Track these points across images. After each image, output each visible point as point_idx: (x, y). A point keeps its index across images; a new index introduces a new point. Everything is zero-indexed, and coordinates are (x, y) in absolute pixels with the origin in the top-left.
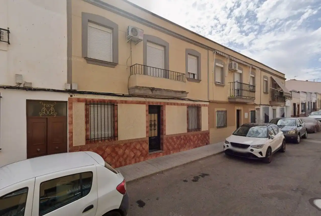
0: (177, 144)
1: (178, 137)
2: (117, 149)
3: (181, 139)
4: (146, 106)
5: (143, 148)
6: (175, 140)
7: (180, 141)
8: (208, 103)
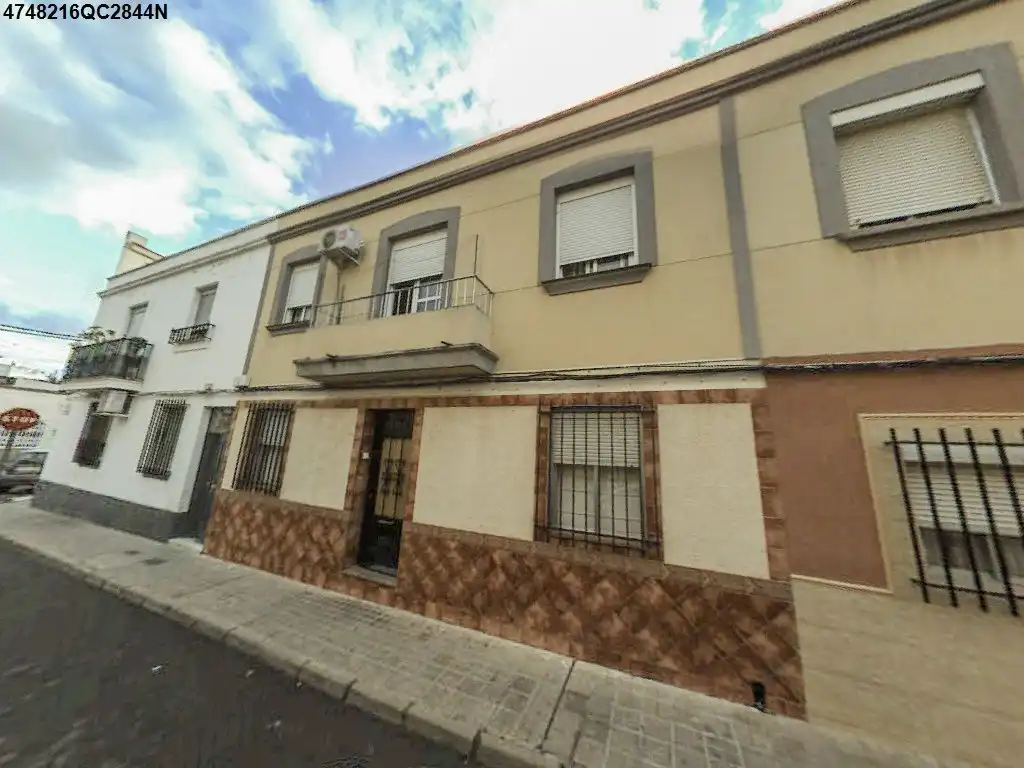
0: (465, 584)
1: (476, 549)
2: (273, 521)
3: (493, 564)
4: (359, 412)
5: (328, 543)
6: (456, 558)
7: (486, 573)
8: (758, 383)
